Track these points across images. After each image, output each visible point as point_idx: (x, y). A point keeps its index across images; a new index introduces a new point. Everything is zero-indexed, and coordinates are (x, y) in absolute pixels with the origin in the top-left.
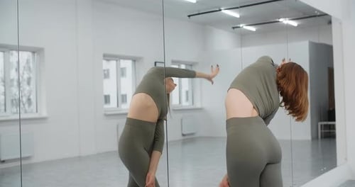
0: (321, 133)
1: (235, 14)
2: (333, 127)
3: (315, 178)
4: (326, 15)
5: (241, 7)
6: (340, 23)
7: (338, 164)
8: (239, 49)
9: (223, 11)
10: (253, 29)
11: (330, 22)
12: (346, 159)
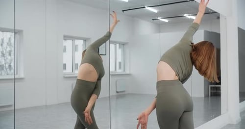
0: (211, 92)
1: (154, 10)
2: (219, 89)
3: (206, 122)
4: (216, 12)
5: (160, 5)
6: (225, 19)
7: (222, 113)
8: (158, 34)
9: (146, 8)
10: (166, 21)
11: (218, 18)
12: (227, 110)
